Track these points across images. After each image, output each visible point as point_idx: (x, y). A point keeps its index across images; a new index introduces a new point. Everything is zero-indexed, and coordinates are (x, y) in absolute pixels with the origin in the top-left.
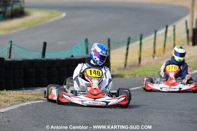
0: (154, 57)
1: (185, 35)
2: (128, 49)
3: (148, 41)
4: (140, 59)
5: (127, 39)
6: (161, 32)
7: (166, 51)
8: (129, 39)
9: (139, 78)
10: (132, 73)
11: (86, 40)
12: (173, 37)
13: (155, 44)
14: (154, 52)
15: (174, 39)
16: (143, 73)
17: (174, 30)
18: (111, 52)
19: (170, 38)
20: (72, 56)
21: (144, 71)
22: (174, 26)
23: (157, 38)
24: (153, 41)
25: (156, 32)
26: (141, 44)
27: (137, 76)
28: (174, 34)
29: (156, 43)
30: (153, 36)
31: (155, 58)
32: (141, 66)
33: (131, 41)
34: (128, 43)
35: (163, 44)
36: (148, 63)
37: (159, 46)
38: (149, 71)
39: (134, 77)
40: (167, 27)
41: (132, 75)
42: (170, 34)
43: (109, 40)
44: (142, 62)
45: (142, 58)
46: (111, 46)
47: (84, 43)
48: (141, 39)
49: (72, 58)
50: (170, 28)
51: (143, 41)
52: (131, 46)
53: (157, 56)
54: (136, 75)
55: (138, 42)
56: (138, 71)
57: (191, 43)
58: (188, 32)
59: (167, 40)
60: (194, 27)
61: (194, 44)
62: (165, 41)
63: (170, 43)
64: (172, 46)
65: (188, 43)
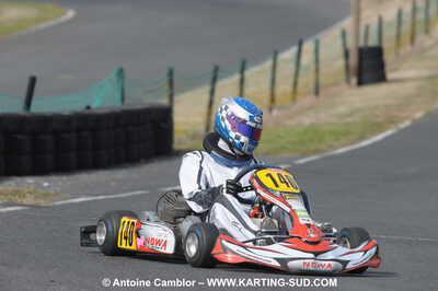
0: (270, 110)
1: (341, 63)
2: (212, 92)
3: (258, 76)
5: (210, 69)
6: (288, 55)
7: (299, 98)
8: (216, 70)
11: (121, 72)
12: (313, 67)
13: (273, 81)
14: (273, 100)
15: (317, 70)
17: (317, 51)
18: (176, 98)
19: (308, 67)
20: (88, 108)
22: (317, 43)
23: (278, 68)
24: (269, 76)
25: (276, 54)
26: (242, 82)
28: (317, 61)
29: (278, 80)
30: (269, 63)
31: (275, 113)
33: (220, 74)
34: (214, 80)
35: (291, 81)
37: (284, 87)
40: (300, 44)
42: (307, 59)
43: (171, 73)
46: (176, 85)
47: (115, 79)
48: (242, 71)
49: (87, 112)
50: (308, 46)
51: (248, 73)
52: (220, 85)
53: (280, 109)
55: (237, 77)
57: (354, 80)
58: (347, 54)
59: (301, 73)
60: (362, 44)
61: (360, 83)
62: (297, 74)
63: (306, 80)
64: (312, 86)
65: (348, 81)
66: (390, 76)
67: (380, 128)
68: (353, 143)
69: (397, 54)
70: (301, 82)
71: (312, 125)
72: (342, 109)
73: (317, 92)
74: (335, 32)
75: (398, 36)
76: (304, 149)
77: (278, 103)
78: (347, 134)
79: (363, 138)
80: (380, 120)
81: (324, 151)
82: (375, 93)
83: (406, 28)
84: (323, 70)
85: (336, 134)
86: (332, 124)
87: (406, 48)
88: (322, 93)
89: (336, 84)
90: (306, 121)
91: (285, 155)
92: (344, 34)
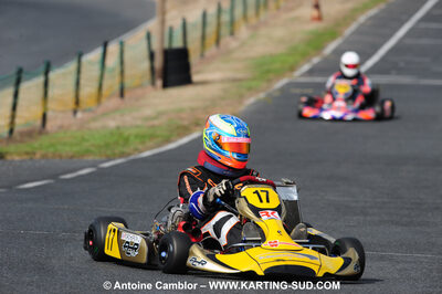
0: (75, 112)
1: (146, 65)
2: (16, 95)
3: (62, 77)
4: (44, 117)
5: (14, 71)
6: (93, 57)
7: (103, 100)
8: (20, 71)
9: (43, 162)
10: (28, 149)
12: (118, 69)
13: (78, 83)
14: (77, 102)
15: (122, 72)
16: (51, 150)
17: (121, 52)
19: (113, 70)
21: (52, 145)
22: (122, 44)
23: (83, 70)
24: (73, 78)
25: (80, 56)
26: (46, 84)
27: (38, 156)
28: (122, 62)
29: (82, 82)
30: (72, 66)
31: (79, 115)
32: (47, 133)
33: (24, 76)
34: (18, 82)
35: (96, 85)
36: (61, 127)
37: (88, 90)
38: (65, 144)
39: (31, 159)
40: (105, 45)
41: (27, 153)
42: (112, 61)
44: (49, 125)
45: (50, 114)
48: (47, 73)
50: (113, 48)
51: (52, 75)
52: (24, 87)
53: (84, 111)
54: (34, 154)
55: (41, 79)
56: (40, 145)
57: (159, 83)
58: (152, 56)
59: (107, 75)
60: (166, 45)
61: (165, 85)
62: (102, 76)
63: (111, 83)
64: (117, 88)
65: (153, 83)
66: (195, 78)
67: (185, 130)
68: (159, 146)
69: (202, 55)
70: (106, 84)
71: (118, 128)
72: (148, 112)
73: (122, 94)
74: (140, 34)
75: (203, 37)
76: (109, 152)
77: (83, 105)
78: (152, 137)
79: (168, 141)
80: (186, 123)
81: (129, 154)
82: (180, 96)
83: (211, 29)
84: (128, 72)
85: (142, 138)
86: (137, 127)
87: (211, 50)
88: (127, 95)
89: (140, 86)
90: (112, 124)
91: (90, 158)
92: (149, 36)
